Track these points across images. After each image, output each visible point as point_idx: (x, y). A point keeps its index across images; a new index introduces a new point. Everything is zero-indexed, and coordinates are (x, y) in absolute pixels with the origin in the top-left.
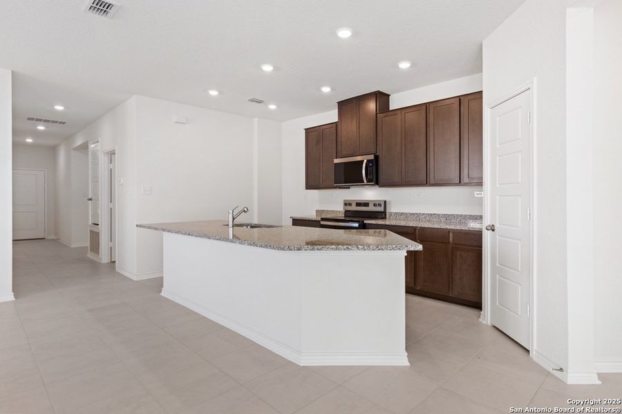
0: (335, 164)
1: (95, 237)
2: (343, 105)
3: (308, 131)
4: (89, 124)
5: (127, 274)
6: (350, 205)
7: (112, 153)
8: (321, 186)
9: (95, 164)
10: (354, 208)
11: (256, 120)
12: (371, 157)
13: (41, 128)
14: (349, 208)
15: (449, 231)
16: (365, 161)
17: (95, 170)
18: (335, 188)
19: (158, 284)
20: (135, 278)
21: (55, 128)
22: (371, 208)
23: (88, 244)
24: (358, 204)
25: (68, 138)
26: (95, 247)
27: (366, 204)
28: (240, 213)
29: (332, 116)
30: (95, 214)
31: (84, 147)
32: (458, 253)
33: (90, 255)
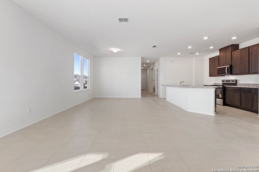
0: (218, 69)
1: (154, 89)
2: (221, 50)
3: (210, 59)
4: (153, 64)
5: (160, 97)
6: (224, 81)
7: (158, 70)
8: (214, 75)
9: (154, 72)
10: (225, 82)
11: (194, 57)
12: (229, 66)
13: (145, 65)
14: (224, 82)
15: (252, 88)
16: (227, 67)
17: (154, 74)
18: (218, 76)
19: (165, 99)
20: (161, 97)
21: (147, 65)
22: (231, 82)
23: (153, 91)
24: (227, 81)
25: (149, 67)
26: (154, 91)
27: (229, 81)
28: (182, 82)
29: (217, 54)
30: (154, 84)
31: (152, 69)
32: (255, 96)
33: (153, 93)
